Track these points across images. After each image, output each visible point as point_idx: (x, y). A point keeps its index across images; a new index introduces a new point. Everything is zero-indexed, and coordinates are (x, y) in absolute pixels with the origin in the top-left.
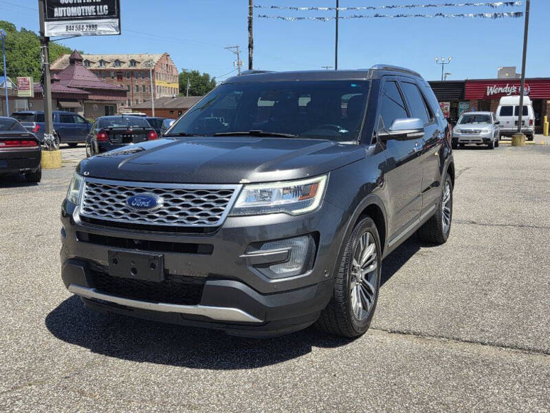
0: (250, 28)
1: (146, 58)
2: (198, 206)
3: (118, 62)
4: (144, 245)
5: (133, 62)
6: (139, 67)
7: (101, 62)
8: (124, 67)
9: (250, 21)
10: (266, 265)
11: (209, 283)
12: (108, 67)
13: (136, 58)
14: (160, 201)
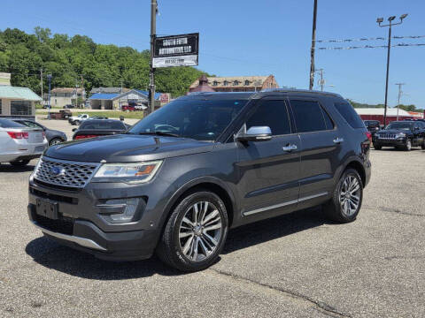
0: (312, 56)
1: (257, 78)
2: (78, 175)
3: (236, 82)
4: (52, 197)
5: (247, 82)
6: (251, 85)
7: (225, 82)
8: (240, 85)
9: (313, 52)
10: (109, 214)
11: (76, 222)
12: (229, 86)
13: (249, 79)
14: (63, 171)
